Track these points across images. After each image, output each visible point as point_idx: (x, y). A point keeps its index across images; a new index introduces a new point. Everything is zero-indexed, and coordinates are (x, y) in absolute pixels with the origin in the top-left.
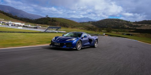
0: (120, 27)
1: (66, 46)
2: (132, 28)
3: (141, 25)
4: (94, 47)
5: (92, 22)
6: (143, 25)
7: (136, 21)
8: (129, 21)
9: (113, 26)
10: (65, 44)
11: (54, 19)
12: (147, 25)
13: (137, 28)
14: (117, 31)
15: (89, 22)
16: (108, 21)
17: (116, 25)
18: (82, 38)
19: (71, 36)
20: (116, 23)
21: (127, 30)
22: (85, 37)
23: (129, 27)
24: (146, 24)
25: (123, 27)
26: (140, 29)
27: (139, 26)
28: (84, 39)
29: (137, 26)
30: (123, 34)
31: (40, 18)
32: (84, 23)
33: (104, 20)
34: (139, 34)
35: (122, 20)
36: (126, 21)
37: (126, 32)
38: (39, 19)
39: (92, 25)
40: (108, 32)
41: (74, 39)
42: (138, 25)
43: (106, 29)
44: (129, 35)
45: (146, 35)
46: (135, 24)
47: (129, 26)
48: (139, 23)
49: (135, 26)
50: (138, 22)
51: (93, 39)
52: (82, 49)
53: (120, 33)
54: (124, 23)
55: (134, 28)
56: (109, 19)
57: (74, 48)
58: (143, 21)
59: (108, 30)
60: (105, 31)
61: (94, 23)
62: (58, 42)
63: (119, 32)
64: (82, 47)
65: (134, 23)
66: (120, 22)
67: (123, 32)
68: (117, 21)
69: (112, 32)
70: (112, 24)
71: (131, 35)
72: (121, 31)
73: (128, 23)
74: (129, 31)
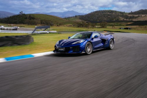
0: (114, 20)
1: (72, 51)
2: (128, 20)
3: (137, 15)
4: (109, 48)
5: (80, 16)
6: (140, 15)
7: (132, 12)
8: (123, 12)
9: (105, 19)
10: (71, 48)
11: (31, 16)
12: (145, 15)
13: (134, 20)
14: (113, 26)
15: (76, 16)
16: (99, 14)
17: (109, 18)
18: (92, 39)
19: (79, 38)
20: (109, 15)
21: (124, 23)
22: (96, 37)
23: (125, 20)
24: (143, 14)
25: (118, 19)
26: (137, 20)
27: (136, 18)
28: (95, 40)
29: (133, 17)
30: (120, 28)
31: (11, 15)
32: (69, 18)
33: (94, 12)
34: (138, 26)
35: (116, 11)
36: (121, 13)
37: (123, 25)
38: (10, 17)
39: (80, 20)
40: (103, 27)
41: (82, 41)
42: (135, 15)
43: (99, 24)
44: (127, 29)
45: (146, 27)
46: (131, 15)
47: (125, 18)
48: (135, 13)
49: (131, 18)
50: (133, 12)
51: (106, 39)
52: (93, 52)
53: (117, 28)
54: (118, 15)
55: (130, 20)
56: (100, 11)
57: (83, 52)
58: (140, 10)
59: (102, 24)
60: (100, 26)
61: (82, 17)
62: (62, 47)
63: (115, 27)
64: (93, 50)
65: (129, 14)
66: (114, 14)
67: (119, 26)
68: (110, 12)
69: (108, 27)
70: (104, 16)
71: (130, 29)
72: (117, 25)
73: (122, 14)
74: (126, 24)
